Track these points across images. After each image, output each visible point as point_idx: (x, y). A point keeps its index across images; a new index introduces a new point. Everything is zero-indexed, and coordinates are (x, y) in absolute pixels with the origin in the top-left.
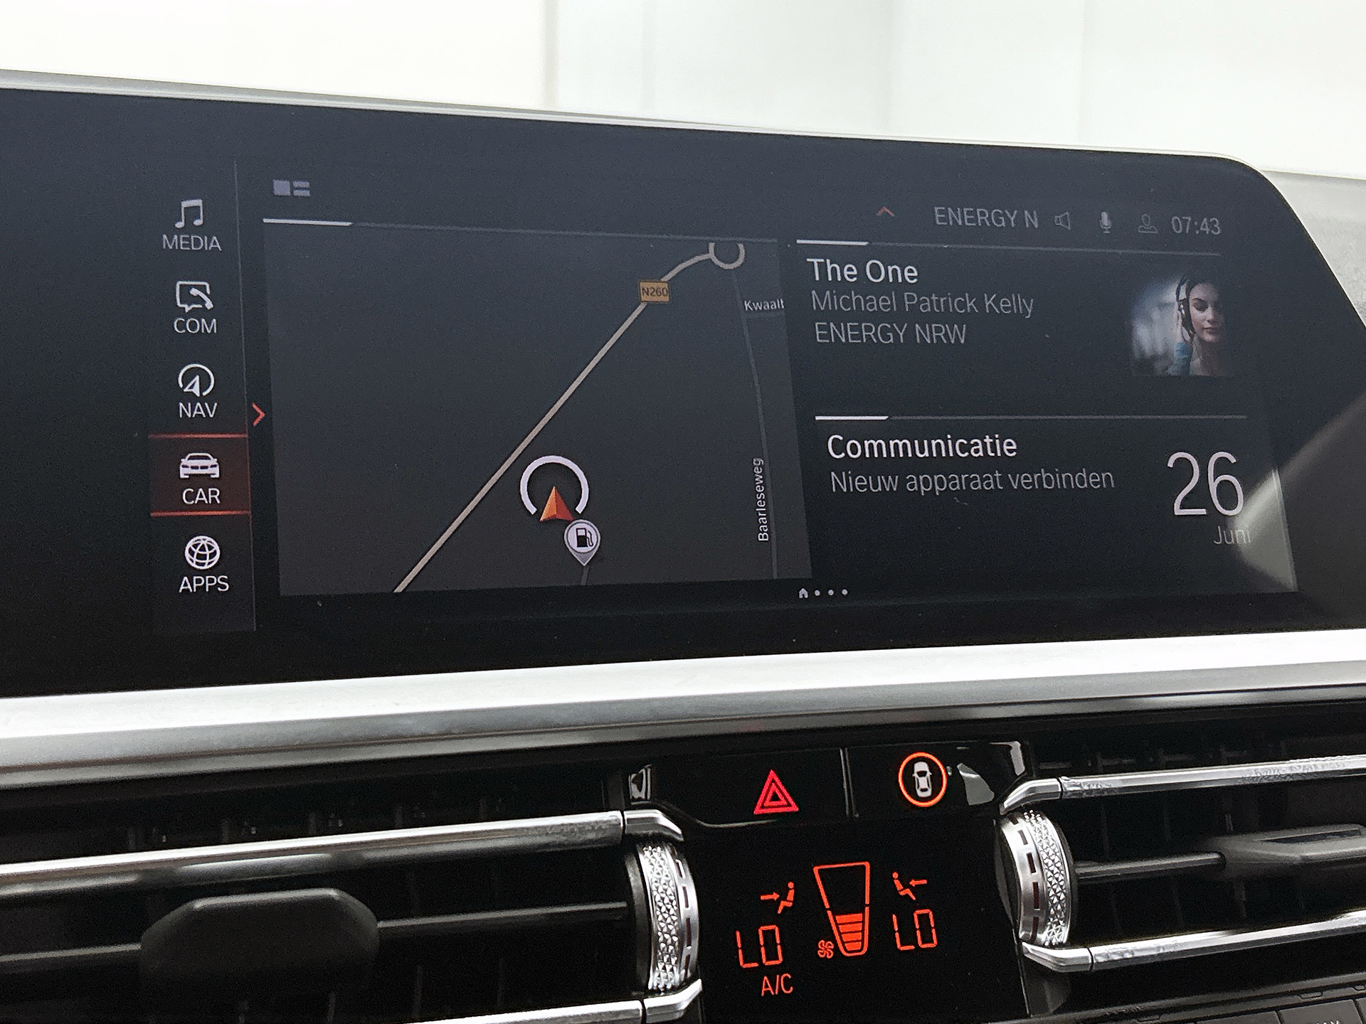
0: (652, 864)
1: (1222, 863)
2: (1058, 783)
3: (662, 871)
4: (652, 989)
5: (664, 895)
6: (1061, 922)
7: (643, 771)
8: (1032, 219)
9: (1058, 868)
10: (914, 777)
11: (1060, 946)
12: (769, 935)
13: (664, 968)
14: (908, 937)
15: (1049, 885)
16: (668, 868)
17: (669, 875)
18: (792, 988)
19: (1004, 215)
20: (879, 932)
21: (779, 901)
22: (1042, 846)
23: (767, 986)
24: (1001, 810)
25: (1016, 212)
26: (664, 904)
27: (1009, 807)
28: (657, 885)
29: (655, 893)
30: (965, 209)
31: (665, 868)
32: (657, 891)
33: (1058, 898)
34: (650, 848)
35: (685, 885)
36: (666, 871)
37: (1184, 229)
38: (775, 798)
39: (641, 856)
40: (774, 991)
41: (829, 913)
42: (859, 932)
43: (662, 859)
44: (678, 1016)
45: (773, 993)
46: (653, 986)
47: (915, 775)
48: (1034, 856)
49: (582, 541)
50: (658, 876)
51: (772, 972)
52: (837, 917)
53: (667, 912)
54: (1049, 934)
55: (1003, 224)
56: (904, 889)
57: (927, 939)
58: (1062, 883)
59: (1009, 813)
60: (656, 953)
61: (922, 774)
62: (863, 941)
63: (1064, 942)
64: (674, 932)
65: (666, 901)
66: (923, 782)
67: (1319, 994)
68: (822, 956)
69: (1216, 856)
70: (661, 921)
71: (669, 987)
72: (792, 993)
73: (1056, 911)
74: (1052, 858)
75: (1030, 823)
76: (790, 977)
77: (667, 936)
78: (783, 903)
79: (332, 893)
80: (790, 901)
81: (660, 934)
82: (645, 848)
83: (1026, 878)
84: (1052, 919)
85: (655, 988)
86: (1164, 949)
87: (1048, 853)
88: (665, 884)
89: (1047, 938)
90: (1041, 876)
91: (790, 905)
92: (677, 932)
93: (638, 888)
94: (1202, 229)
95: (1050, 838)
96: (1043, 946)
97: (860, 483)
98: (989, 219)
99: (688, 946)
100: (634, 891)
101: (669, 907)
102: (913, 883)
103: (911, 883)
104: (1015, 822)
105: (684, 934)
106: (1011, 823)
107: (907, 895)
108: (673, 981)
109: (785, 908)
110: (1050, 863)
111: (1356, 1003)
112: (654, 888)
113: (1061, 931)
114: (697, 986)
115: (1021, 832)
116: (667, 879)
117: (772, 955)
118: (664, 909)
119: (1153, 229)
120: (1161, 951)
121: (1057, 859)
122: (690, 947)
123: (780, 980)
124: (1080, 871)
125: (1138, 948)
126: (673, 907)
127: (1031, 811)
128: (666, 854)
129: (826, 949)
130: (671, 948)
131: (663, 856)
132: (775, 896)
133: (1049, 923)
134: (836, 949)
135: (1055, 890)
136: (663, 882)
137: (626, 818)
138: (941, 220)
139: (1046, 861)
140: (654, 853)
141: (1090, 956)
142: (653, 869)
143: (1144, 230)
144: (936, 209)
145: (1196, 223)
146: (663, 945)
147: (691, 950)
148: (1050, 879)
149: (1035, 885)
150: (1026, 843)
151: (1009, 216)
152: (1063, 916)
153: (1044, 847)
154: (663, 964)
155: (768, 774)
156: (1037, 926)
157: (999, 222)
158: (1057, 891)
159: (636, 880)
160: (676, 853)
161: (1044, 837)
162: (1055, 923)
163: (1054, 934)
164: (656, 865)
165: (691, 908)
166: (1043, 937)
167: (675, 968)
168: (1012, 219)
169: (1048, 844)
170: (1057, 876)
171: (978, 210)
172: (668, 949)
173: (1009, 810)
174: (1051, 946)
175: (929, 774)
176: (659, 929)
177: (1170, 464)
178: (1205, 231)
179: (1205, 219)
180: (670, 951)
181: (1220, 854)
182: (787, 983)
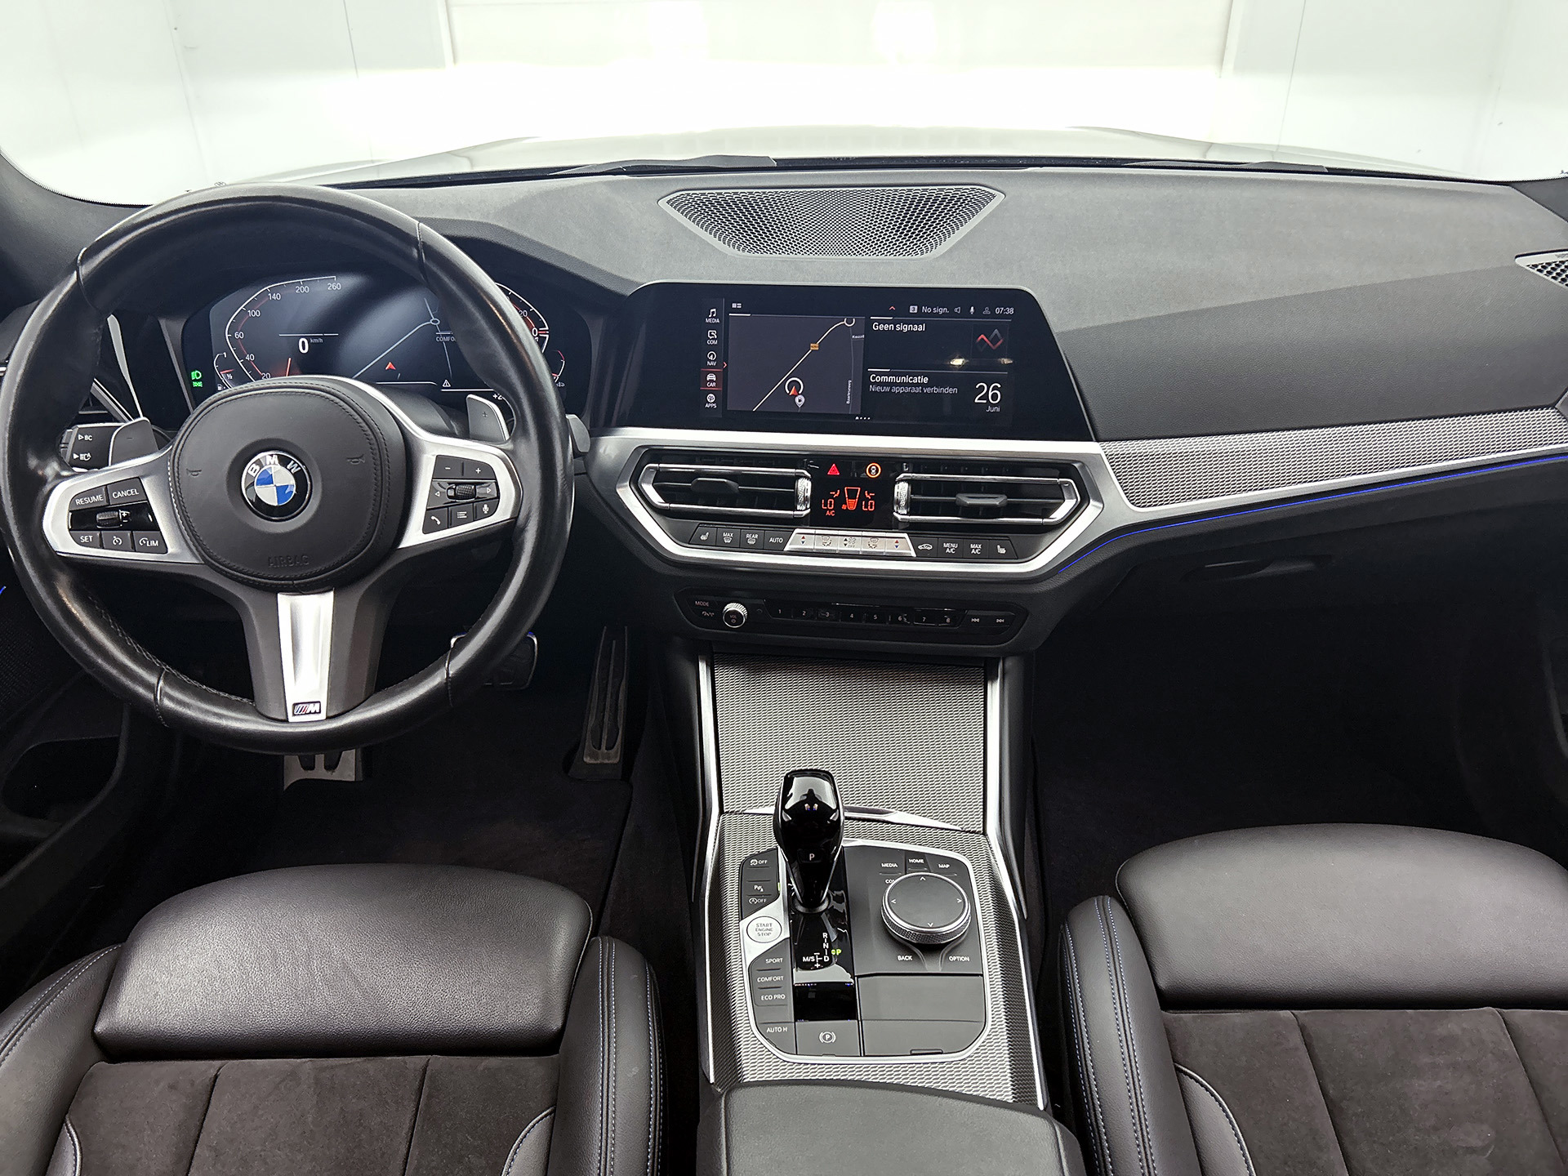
2: (912, 475)
3: (804, 484)
4: (799, 510)
6: (905, 509)
7: (804, 460)
9: (905, 496)
11: (905, 515)
12: (831, 502)
14: (866, 507)
15: (903, 500)
16: (806, 484)
18: (833, 514)
20: (859, 505)
21: (835, 494)
24: (895, 480)
28: (802, 487)
32: (801, 489)
33: (905, 503)
34: (803, 478)
35: (808, 487)
37: (1000, 312)
38: (834, 470)
39: (800, 480)
41: (847, 499)
42: (853, 504)
44: (802, 516)
47: (872, 469)
48: (901, 492)
49: (800, 401)
51: (830, 510)
53: (803, 493)
57: (871, 508)
58: (907, 500)
59: (898, 480)
61: (874, 469)
62: (854, 506)
63: (906, 513)
65: (803, 491)
66: (873, 471)
68: (843, 508)
69: (955, 498)
70: (802, 495)
71: (803, 510)
73: (904, 506)
74: (905, 493)
76: (834, 511)
77: (803, 499)
79: (725, 480)
81: (800, 498)
83: (898, 497)
89: (900, 512)
90: (901, 497)
96: (898, 513)
97: (878, 389)
99: (807, 501)
100: (798, 488)
103: (869, 494)
104: (899, 483)
105: (806, 499)
106: (897, 483)
107: (868, 497)
109: (836, 496)
113: (904, 511)
114: (809, 511)
115: (900, 486)
116: (805, 486)
117: (830, 506)
119: (988, 312)
121: (907, 494)
124: (915, 497)
127: (905, 481)
128: (805, 480)
130: (803, 502)
132: (833, 493)
134: (847, 507)
135: (905, 501)
137: (794, 471)
139: (903, 493)
142: (801, 483)
143: (986, 312)
145: (1005, 310)
146: (801, 501)
147: (809, 502)
148: (904, 498)
149: (900, 499)
150: (900, 489)
153: (904, 490)
154: (801, 504)
155: (833, 464)
156: (899, 509)
159: (798, 486)
160: (809, 480)
161: (905, 488)
162: (903, 509)
163: (902, 511)
165: (808, 494)
169: (906, 490)
170: (906, 498)
174: (901, 514)
177: (977, 387)
179: (1009, 308)
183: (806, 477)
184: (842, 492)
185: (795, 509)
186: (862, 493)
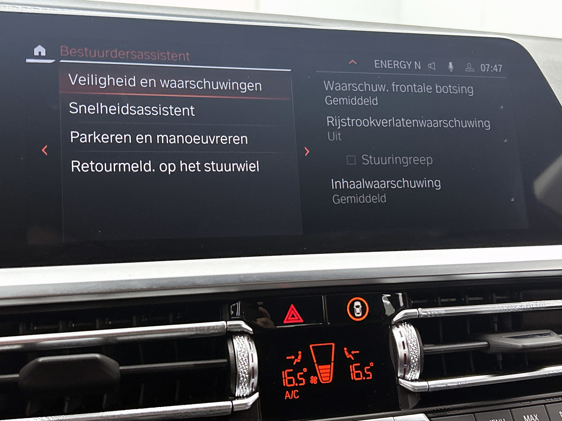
0: (238, 344)
1: (489, 346)
2: (417, 311)
3: (243, 347)
4: (238, 396)
5: (243, 357)
6: (416, 371)
7: (237, 304)
8: (418, 65)
9: (415, 348)
10: (354, 308)
11: (416, 380)
13: (242, 388)
14: (349, 375)
15: (411, 355)
16: (245, 345)
17: (245, 348)
18: (298, 396)
19: (406, 63)
20: (337, 373)
21: (294, 359)
22: (409, 338)
23: (287, 395)
24: (392, 322)
25: (411, 62)
26: (243, 361)
27: (396, 321)
28: (240, 353)
29: (239, 356)
30: (388, 61)
31: (244, 345)
32: (240, 355)
33: (415, 360)
34: (238, 337)
35: (252, 353)
36: (244, 347)
37: (486, 70)
38: (293, 316)
39: (234, 340)
40: (291, 397)
41: (316, 364)
42: (328, 373)
43: (243, 342)
44: (247, 408)
45: (290, 398)
46: (238, 395)
47: (355, 307)
48: (405, 342)
50: (241, 349)
51: (290, 389)
52: (319, 366)
53: (244, 364)
54: (410, 375)
55: (405, 67)
56: (349, 354)
58: (416, 354)
59: (396, 323)
60: (239, 381)
61: (358, 307)
62: (330, 377)
63: (418, 378)
64: (247, 373)
65: (244, 359)
66: (358, 310)
67: (529, 402)
68: (312, 383)
69: (486, 343)
70: (241, 368)
71: (245, 395)
72: (298, 398)
73: (414, 366)
74: (413, 343)
75: (404, 328)
76: (298, 391)
77: (244, 375)
78: (296, 360)
80: (299, 359)
81: (240, 373)
82: (236, 337)
83: (401, 352)
84: (412, 369)
85: (239, 396)
86: (461, 383)
87: (411, 341)
88: (243, 352)
89: (410, 377)
90: (407, 351)
91: (299, 361)
92: (248, 373)
93: (232, 353)
94: (494, 69)
95: (412, 335)
96: (408, 380)
98: (399, 65)
99: (252, 379)
100: (230, 355)
101: (245, 362)
102: (353, 352)
103: (352, 352)
104: (398, 327)
105: (251, 374)
106: (396, 328)
107: (350, 358)
108: (246, 393)
109: (297, 363)
110: (412, 345)
111: (545, 406)
112: (238, 354)
113: (416, 374)
114: (256, 395)
115: (400, 332)
116: (245, 350)
117: (290, 382)
118: (242, 363)
119: (472, 70)
120: (460, 384)
121: (415, 344)
122: (253, 379)
123: (293, 392)
124: (425, 349)
125: (449, 382)
126: (246, 362)
127: (405, 323)
128: (245, 339)
129: (314, 380)
130: (245, 379)
131: (244, 340)
132: (293, 357)
133: (411, 371)
134: (318, 380)
135: (413, 357)
136: (242, 351)
137: (228, 324)
138: (377, 65)
139: (410, 345)
140: (240, 339)
141: (428, 385)
142: (239, 346)
143: (468, 70)
144: (375, 61)
145: (492, 67)
146: (241, 378)
147: (255, 380)
148: (411, 352)
149: (405, 355)
150: (402, 336)
151: (408, 64)
152: (417, 368)
153: (410, 339)
154: (242, 386)
155: (290, 306)
156: (405, 372)
157: (404, 66)
158: (414, 357)
159: (231, 351)
160: (250, 339)
161: (410, 334)
162: (413, 371)
163: (413, 375)
164: (240, 344)
165: (255, 362)
166: (408, 376)
167: (247, 388)
168: (409, 65)
169: (411, 337)
170: (414, 351)
171: (394, 61)
172: (244, 380)
173: (396, 322)
174: (412, 381)
175: (361, 307)
176: (240, 371)
178: (496, 71)
179: (496, 65)
180: (245, 381)
181: (488, 342)
182: (297, 394)
183: (243, 333)
184: (307, 356)
185: (232, 397)
186: (339, 353)
